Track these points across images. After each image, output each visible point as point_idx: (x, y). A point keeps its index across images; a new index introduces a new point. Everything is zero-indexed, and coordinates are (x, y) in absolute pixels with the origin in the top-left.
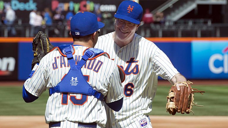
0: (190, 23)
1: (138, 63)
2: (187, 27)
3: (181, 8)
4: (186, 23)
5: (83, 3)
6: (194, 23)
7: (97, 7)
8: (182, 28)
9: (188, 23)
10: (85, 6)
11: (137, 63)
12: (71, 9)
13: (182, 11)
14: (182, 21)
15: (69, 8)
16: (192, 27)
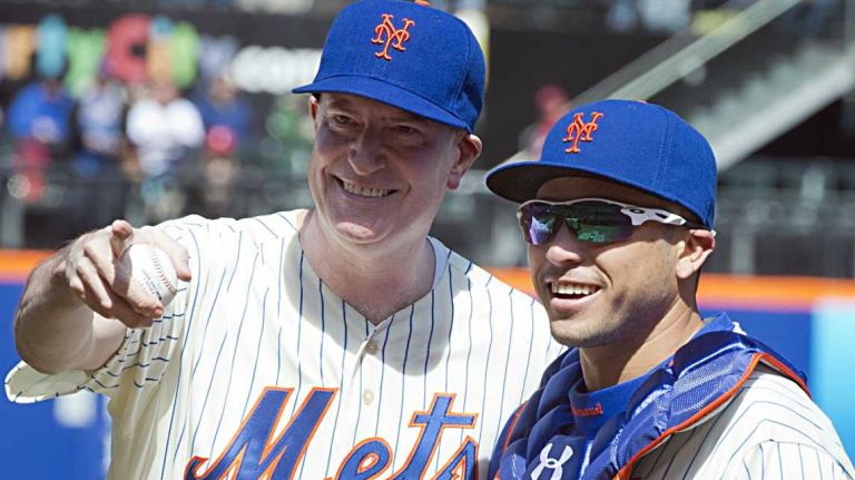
0: (813, 186)
1: (473, 433)
2: (788, 213)
3: (756, 89)
4: (784, 186)
5: (130, 30)
6: (839, 187)
7: (215, 55)
8: (757, 215)
9: (797, 186)
10: (139, 51)
11: (468, 432)
12: (50, 62)
13: (789, 89)
14: (763, 173)
15: (34, 58)
16: (822, 214)
